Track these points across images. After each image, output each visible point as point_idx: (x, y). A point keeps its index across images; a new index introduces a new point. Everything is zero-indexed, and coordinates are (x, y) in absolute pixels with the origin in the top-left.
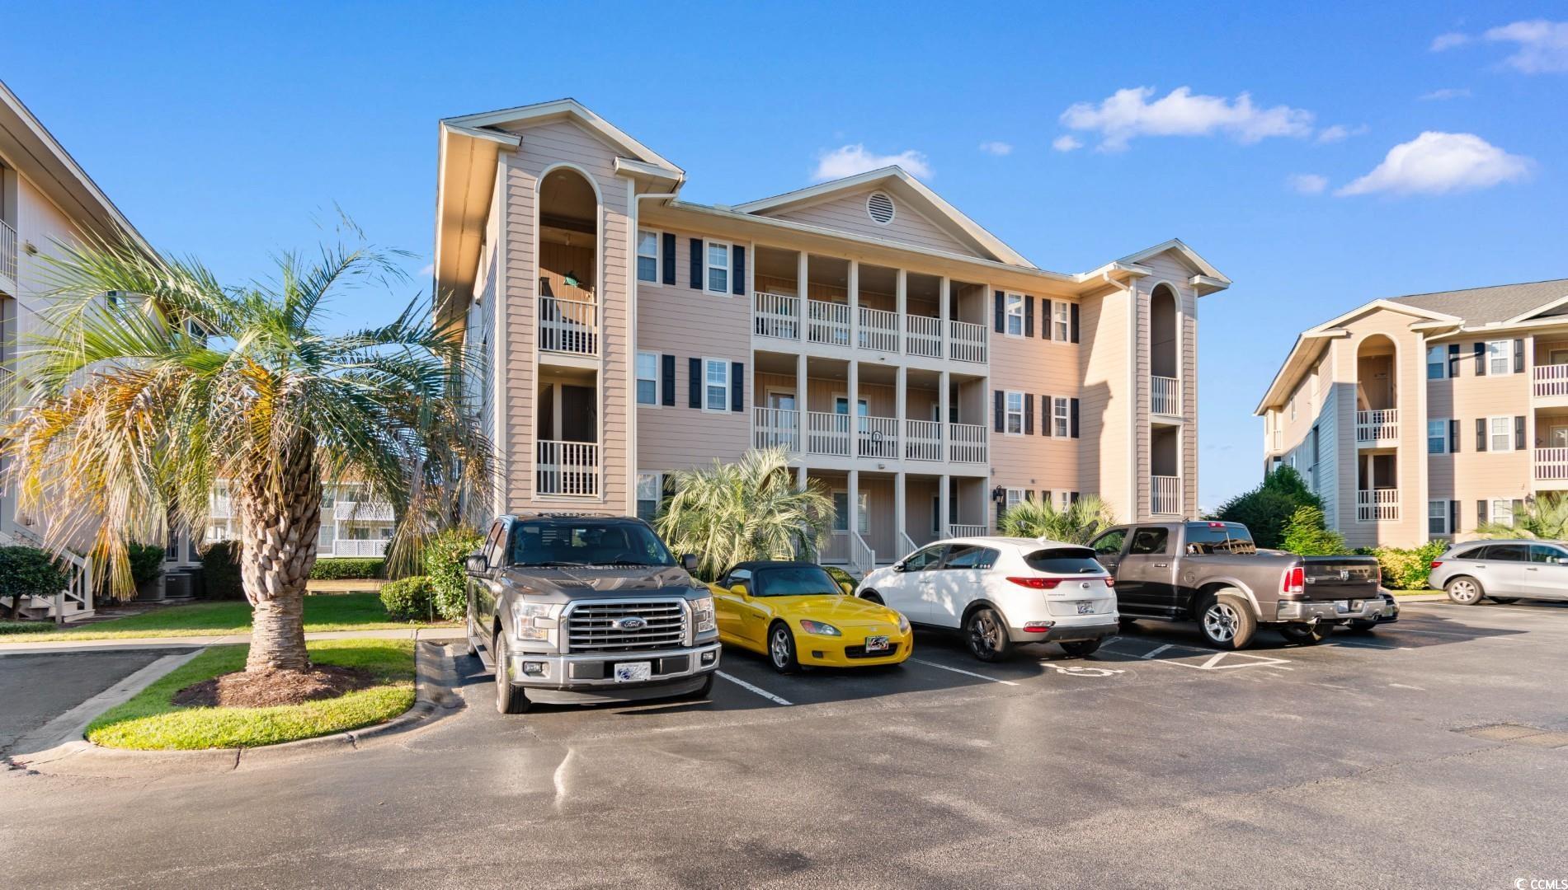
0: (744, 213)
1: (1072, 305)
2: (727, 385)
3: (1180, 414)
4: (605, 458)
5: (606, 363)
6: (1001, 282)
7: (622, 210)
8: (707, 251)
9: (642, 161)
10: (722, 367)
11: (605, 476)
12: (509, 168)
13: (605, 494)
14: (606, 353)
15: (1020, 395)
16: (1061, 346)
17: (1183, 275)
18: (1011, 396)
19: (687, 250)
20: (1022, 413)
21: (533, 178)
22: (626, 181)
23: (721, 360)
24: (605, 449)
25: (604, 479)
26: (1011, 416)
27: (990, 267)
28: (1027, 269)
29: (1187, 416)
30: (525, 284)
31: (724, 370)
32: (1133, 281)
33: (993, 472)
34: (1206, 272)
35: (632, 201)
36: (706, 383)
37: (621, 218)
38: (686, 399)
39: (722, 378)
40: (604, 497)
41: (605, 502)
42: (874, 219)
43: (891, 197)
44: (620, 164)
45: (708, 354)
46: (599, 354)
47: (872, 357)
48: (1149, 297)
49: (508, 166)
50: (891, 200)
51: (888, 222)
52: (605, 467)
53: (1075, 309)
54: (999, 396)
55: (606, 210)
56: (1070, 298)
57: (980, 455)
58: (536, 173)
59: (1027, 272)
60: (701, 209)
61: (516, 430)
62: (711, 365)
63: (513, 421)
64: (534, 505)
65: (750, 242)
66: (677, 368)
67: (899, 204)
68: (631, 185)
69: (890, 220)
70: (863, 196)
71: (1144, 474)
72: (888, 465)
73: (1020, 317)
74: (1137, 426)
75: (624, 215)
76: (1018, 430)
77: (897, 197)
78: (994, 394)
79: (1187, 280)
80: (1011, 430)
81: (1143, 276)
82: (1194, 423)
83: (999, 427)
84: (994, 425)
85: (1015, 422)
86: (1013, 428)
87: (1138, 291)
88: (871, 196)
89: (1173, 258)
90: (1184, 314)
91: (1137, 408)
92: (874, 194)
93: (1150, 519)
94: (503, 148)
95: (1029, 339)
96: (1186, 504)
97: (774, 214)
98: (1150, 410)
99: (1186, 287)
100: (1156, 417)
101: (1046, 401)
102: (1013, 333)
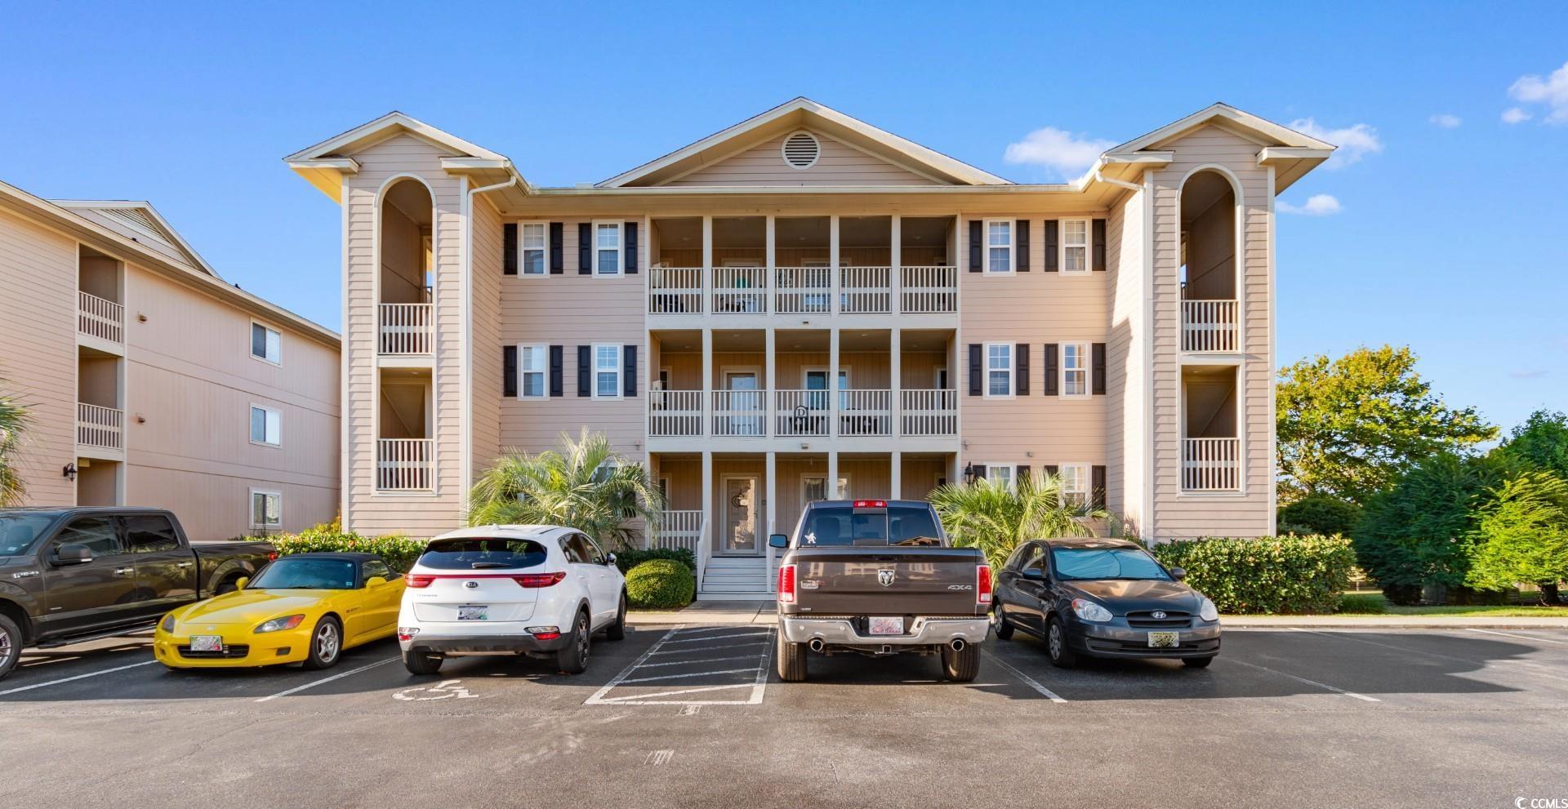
0: (615, 188)
1: (1095, 222)
2: (619, 369)
3: (1240, 350)
4: (439, 453)
5: (439, 360)
6: (975, 209)
7: (454, 208)
8: (596, 233)
9: (470, 156)
10: (613, 352)
11: (439, 470)
12: (351, 189)
13: (439, 487)
14: (440, 351)
15: (1007, 348)
16: (1077, 278)
17: (1247, 151)
18: (993, 350)
19: (576, 236)
20: (1012, 369)
21: (372, 194)
22: (459, 179)
23: (612, 345)
24: (439, 444)
25: (438, 473)
26: (993, 375)
28: (996, 186)
29: (1252, 350)
30: (365, 294)
31: (615, 354)
32: (1149, 176)
33: (965, 446)
34: (1285, 141)
35: (466, 199)
36: (595, 370)
37: (454, 217)
38: (575, 388)
39: (613, 363)
40: (438, 490)
41: (439, 496)
42: (792, 165)
43: (814, 134)
44: (447, 164)
45: (600, 340)
46: (434, 354)
47: (793, 322)
48: (1178, 193)
49: (350, 187)
50: (814, 138)
51: (810, 165)
52: (439, 462)
53: (1100, 227)
54: (975, 351)
55: (440, 211)
56: (1090, 213)
57: (948, 426)
58: (373, 189)
59: (998, 190)
60: (563, 193)
61: (359, 431)
62: (602, 352)
63: (355, 423)
64: (375, 500)
65: (643, 217)
66: (565, 358)
67: (824, 140)
68: (464, 182)
69: (814, 161)
70: (778, 141)
71: (1167, 437)
72: (815, 444)
73: (1008, 249)
74: (1155, 372)
75: (459, 213)
76: (1006, 391)
77: (821, 133)
78: (967, 349)
79: (1251, 157)
80: (993, 391)
81: (1163, 166)
82: (1260, 359)
83: (975, 389)
84: (967, 387)
85: (1000, 381)
86: (997, 389)
87: (1159, 187)
88: (788, 139)
89: (1219, 129)
90: (1247, 207)
91: (1155, 347)
92: (792, 136)
93: (1178, 498)
94: (344, 172)
95: (1024, 274)
96: (1250, 476)
97: (668, 181)
98: (1182, 349)
99: (1250, 167)
100: (1192, 357)
101: (1051, 351)
102: (996, 270)
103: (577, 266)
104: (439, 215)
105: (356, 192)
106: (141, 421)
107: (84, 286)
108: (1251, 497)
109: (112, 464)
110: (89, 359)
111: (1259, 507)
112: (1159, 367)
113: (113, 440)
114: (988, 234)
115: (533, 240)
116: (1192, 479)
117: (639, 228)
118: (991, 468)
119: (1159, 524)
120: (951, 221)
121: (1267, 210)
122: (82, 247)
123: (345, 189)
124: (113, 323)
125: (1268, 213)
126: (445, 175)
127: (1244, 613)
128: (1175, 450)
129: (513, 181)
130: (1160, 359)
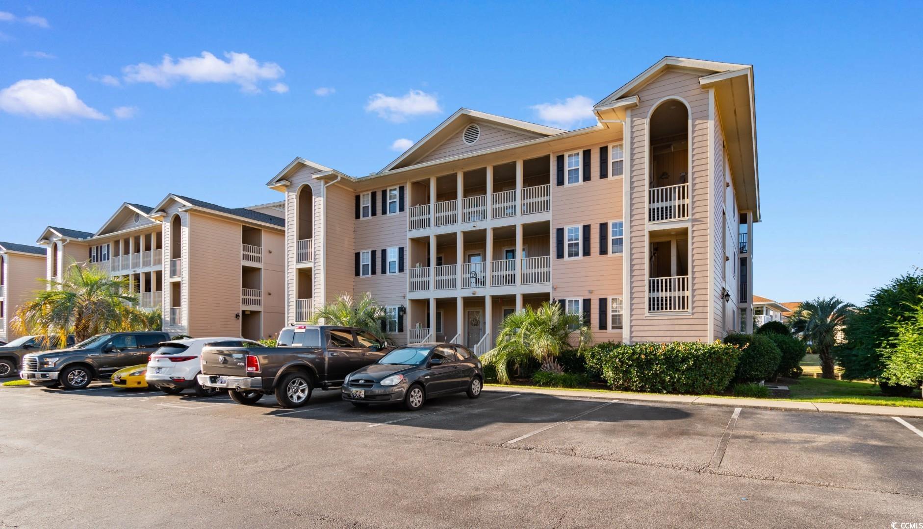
0: (387, 172)
5: (315, 263)
6: (558, 147)
7: (320, 194)
9: (321, 171)
14: (315, 259)
15: (578, 228)
16: (617, 180)
17: (691, 82)
18: (570, 230)
19: (381, 197)
20: (580, 242)
23: (394, 248)
26: (570, 245)
27: (544, 142)
31: (395, 252)
32: (627, 113)
33: (555, 289)
34: (716, 70)
35: (323, 190)
36: (388, 260)
38: (381, 270)
39: (395, 257)
42: (467, 143)
43: (477, 124)
45: (390, 246)
48: (647, 121)
51: (475, 141)
54: (560, 232)
57: (546, 278)
62: (390, 251)
65: (406, 183)
66: (377, 257)
67: (482, 126)
68: (322, 182)
69: (477, 139)
70: (461, 132)
71: (639, 278)
72: (480, 292)
73: (578, 169)
74: (631, 238)
75: (321, 197)
76: (577, 254)
77: (480, 123)
78: (555, 231)
79: (697, 86)
80: (570, 255)
81: (635, 105)
82: (703, 221)
83: (560, 255)
84: (555, 254)
85: (574, 249)
86: (573, 253)
87: (634, 119)
88: (465, 129)
89: (673, 72)
90: (694, 120)
91: (631, 221)
92: (467, 128)
93: (646, 317)
94: (286, 186)
95: (588, 183)
96: (695, 301)
97: (414, 163)
98: (650, 220)
99: (697, 92)
100: (655, 225)
101: (603, 227)
102: (572, 182)
103: (381, 212)
104: (315, 199)
105: (290, 194)
106: (270, 294)
107: (245, 241)
108: (696, 316)
109: (258, 312)
110: (247, 271)
111: (701, 321)
112: (634, 234)
113: (258, 302)
114: (567, 162)
115: (366, 202)
116: (656, 305)
117: (405, 189)
118: (569, 301)
119: (634, 334)
120: (547, 158)
121: (708, 119)
122: (243, 226)
123: (287, 193)
124: (257, 255)
125: (709, 121)
126: (316, 180)
127: (649, 392)
128: (644, 286)
129: (339, 178)
130: (635, 228)
